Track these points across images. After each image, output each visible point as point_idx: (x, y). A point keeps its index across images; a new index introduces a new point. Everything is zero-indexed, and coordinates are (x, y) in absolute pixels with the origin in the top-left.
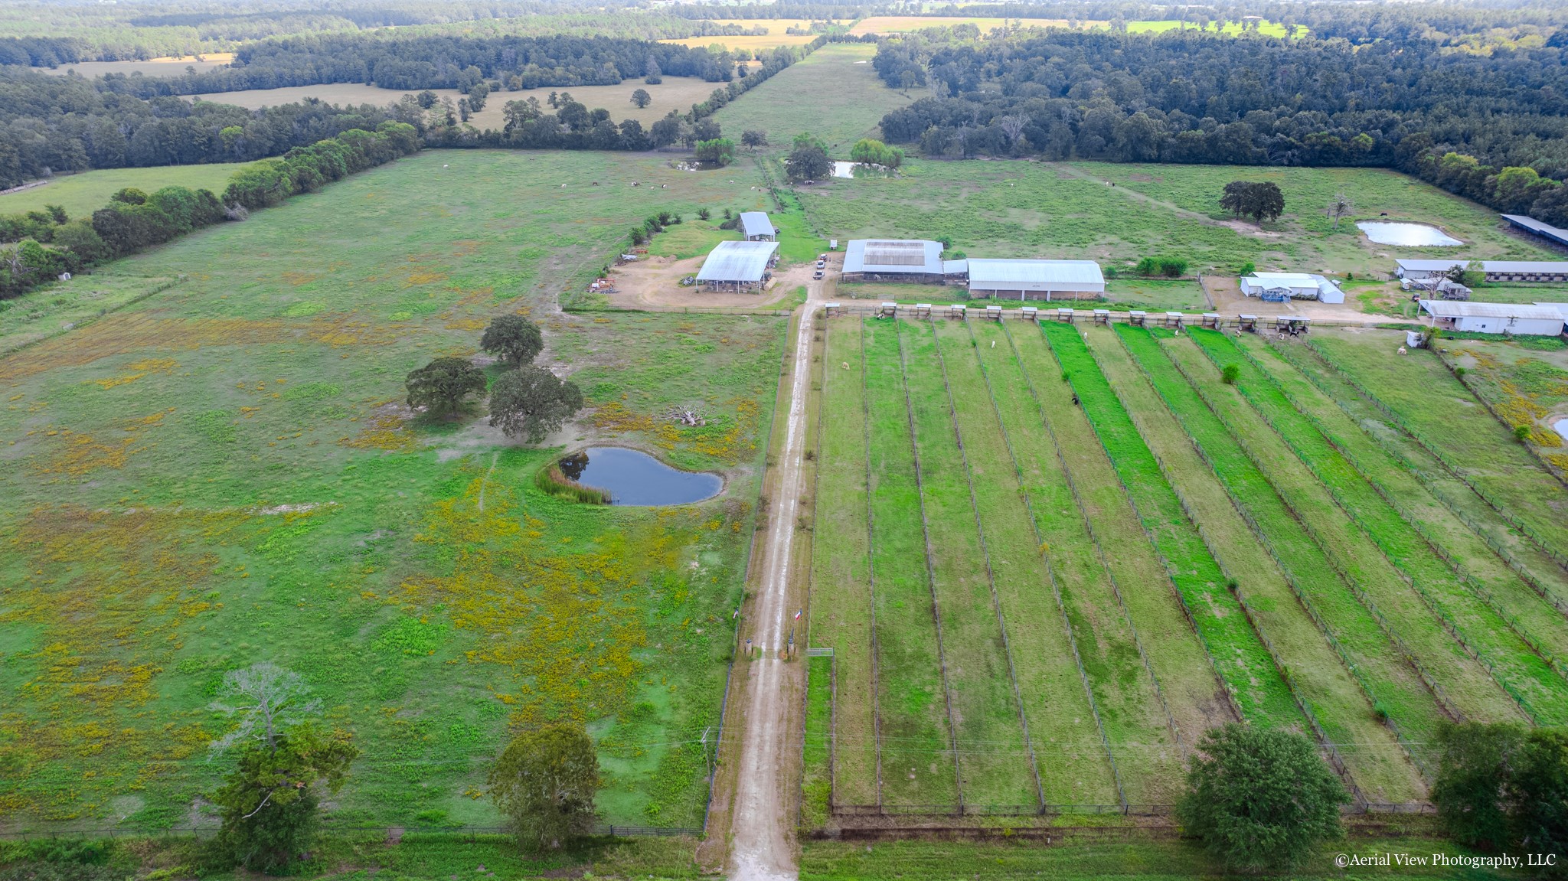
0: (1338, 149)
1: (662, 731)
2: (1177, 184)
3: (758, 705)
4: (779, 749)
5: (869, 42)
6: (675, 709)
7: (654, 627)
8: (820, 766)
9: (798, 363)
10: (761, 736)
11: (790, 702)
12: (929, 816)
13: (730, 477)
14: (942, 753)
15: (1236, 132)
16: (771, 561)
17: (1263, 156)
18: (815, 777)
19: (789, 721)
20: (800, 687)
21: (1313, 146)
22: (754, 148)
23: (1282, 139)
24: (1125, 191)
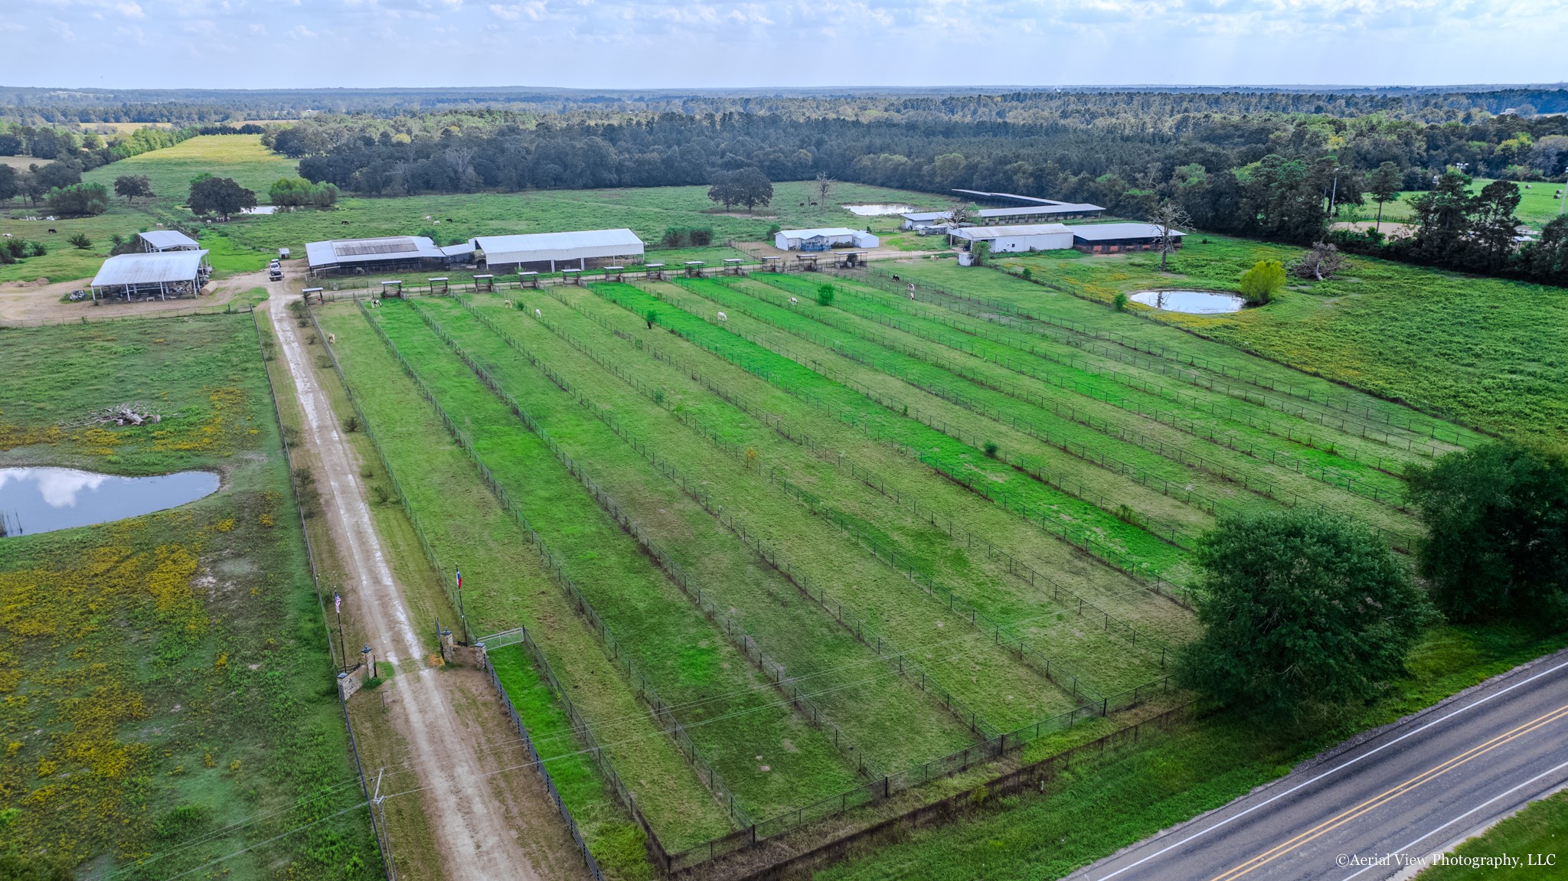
0: (784, 165)
1: (236, 848)
3: (424, 745)
4: (503, 802)
5: (250, 133)
6: (251, 799)
7: (158, 682)
8: (597, 805)
9: (285, 347)
10: (457, 792)
11: (482, 725)
12: (837, 816)
13: (230, 470)
14: (786, 721)
16: (349, 548)
18: (597, 825)
19: (497, 754)
20: (489, 698)
21: (761, 162)
22: (135, 199)
23: (732, 158)
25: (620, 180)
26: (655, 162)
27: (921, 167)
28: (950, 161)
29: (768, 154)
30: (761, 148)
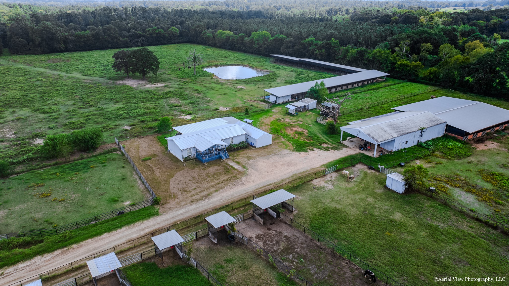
0: (164, 35)
2: (80, 61)
15: (109, 30)
17: (127, 42)
21: (151, 34)
23: (134, 32)
24: (43, 70)
25: (66, 48)
26: (88, 36)
27: (243, 38)
28: (262, 35)
29: (154, 30)
30: (151, 27)
